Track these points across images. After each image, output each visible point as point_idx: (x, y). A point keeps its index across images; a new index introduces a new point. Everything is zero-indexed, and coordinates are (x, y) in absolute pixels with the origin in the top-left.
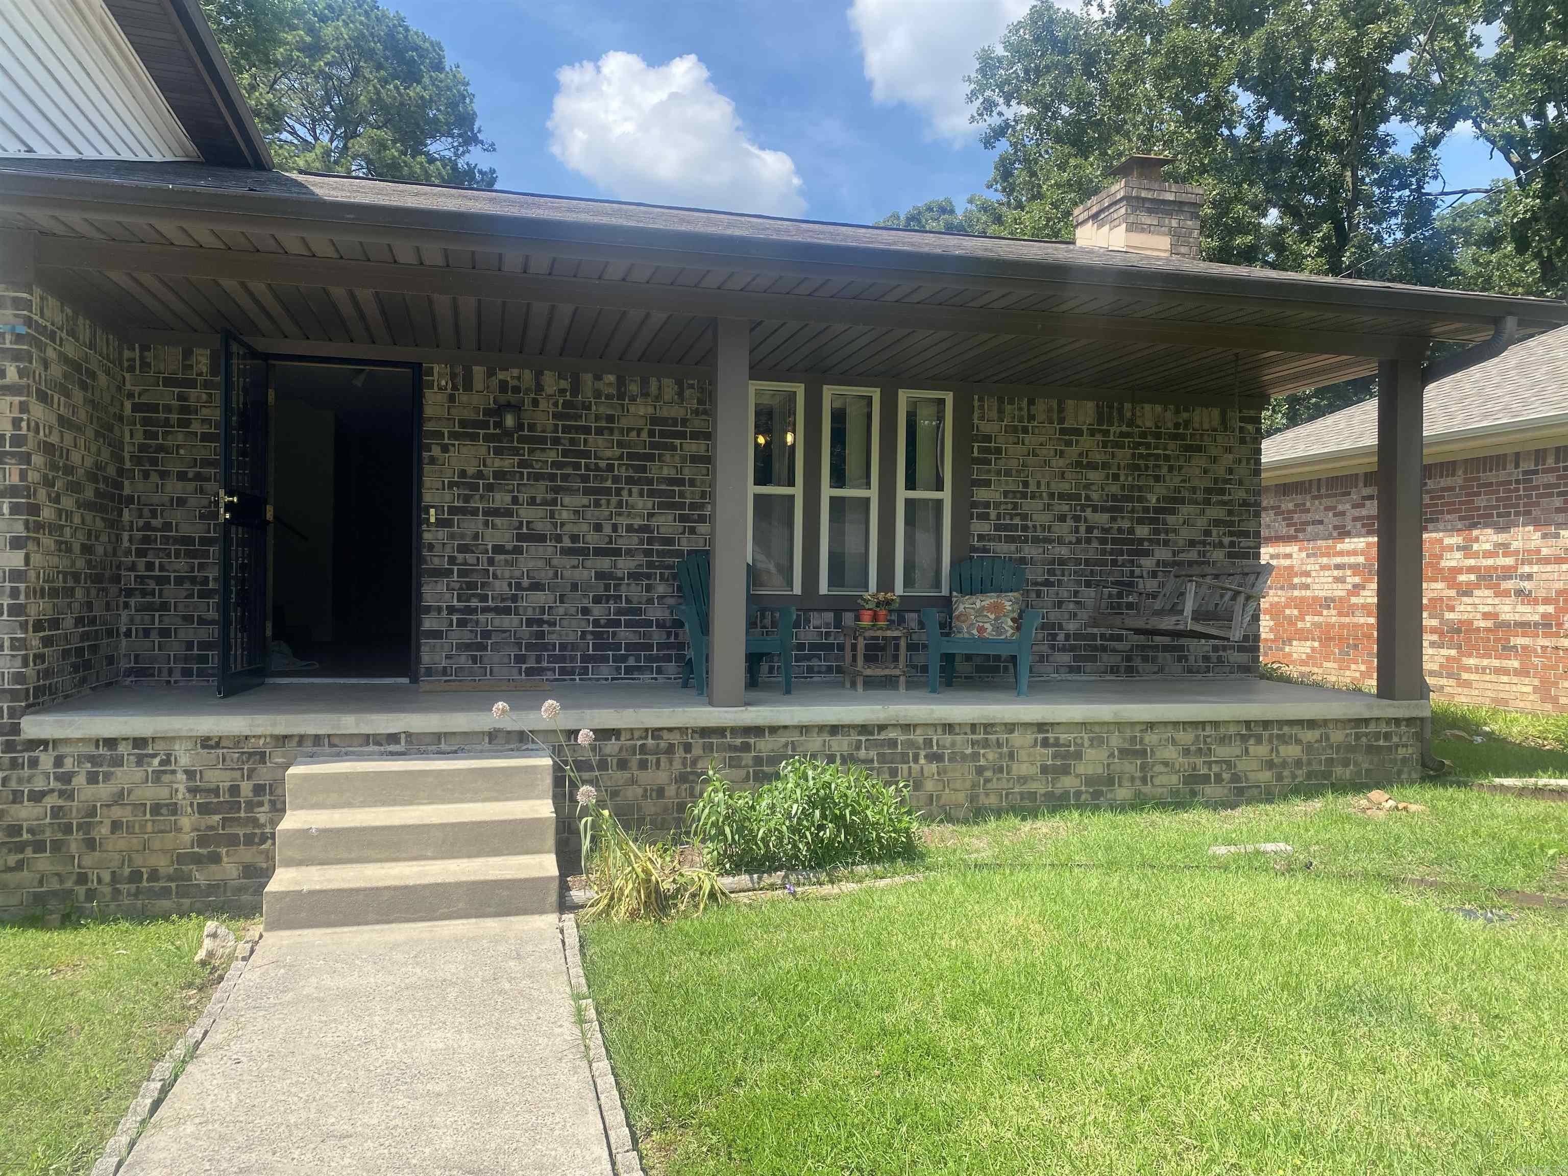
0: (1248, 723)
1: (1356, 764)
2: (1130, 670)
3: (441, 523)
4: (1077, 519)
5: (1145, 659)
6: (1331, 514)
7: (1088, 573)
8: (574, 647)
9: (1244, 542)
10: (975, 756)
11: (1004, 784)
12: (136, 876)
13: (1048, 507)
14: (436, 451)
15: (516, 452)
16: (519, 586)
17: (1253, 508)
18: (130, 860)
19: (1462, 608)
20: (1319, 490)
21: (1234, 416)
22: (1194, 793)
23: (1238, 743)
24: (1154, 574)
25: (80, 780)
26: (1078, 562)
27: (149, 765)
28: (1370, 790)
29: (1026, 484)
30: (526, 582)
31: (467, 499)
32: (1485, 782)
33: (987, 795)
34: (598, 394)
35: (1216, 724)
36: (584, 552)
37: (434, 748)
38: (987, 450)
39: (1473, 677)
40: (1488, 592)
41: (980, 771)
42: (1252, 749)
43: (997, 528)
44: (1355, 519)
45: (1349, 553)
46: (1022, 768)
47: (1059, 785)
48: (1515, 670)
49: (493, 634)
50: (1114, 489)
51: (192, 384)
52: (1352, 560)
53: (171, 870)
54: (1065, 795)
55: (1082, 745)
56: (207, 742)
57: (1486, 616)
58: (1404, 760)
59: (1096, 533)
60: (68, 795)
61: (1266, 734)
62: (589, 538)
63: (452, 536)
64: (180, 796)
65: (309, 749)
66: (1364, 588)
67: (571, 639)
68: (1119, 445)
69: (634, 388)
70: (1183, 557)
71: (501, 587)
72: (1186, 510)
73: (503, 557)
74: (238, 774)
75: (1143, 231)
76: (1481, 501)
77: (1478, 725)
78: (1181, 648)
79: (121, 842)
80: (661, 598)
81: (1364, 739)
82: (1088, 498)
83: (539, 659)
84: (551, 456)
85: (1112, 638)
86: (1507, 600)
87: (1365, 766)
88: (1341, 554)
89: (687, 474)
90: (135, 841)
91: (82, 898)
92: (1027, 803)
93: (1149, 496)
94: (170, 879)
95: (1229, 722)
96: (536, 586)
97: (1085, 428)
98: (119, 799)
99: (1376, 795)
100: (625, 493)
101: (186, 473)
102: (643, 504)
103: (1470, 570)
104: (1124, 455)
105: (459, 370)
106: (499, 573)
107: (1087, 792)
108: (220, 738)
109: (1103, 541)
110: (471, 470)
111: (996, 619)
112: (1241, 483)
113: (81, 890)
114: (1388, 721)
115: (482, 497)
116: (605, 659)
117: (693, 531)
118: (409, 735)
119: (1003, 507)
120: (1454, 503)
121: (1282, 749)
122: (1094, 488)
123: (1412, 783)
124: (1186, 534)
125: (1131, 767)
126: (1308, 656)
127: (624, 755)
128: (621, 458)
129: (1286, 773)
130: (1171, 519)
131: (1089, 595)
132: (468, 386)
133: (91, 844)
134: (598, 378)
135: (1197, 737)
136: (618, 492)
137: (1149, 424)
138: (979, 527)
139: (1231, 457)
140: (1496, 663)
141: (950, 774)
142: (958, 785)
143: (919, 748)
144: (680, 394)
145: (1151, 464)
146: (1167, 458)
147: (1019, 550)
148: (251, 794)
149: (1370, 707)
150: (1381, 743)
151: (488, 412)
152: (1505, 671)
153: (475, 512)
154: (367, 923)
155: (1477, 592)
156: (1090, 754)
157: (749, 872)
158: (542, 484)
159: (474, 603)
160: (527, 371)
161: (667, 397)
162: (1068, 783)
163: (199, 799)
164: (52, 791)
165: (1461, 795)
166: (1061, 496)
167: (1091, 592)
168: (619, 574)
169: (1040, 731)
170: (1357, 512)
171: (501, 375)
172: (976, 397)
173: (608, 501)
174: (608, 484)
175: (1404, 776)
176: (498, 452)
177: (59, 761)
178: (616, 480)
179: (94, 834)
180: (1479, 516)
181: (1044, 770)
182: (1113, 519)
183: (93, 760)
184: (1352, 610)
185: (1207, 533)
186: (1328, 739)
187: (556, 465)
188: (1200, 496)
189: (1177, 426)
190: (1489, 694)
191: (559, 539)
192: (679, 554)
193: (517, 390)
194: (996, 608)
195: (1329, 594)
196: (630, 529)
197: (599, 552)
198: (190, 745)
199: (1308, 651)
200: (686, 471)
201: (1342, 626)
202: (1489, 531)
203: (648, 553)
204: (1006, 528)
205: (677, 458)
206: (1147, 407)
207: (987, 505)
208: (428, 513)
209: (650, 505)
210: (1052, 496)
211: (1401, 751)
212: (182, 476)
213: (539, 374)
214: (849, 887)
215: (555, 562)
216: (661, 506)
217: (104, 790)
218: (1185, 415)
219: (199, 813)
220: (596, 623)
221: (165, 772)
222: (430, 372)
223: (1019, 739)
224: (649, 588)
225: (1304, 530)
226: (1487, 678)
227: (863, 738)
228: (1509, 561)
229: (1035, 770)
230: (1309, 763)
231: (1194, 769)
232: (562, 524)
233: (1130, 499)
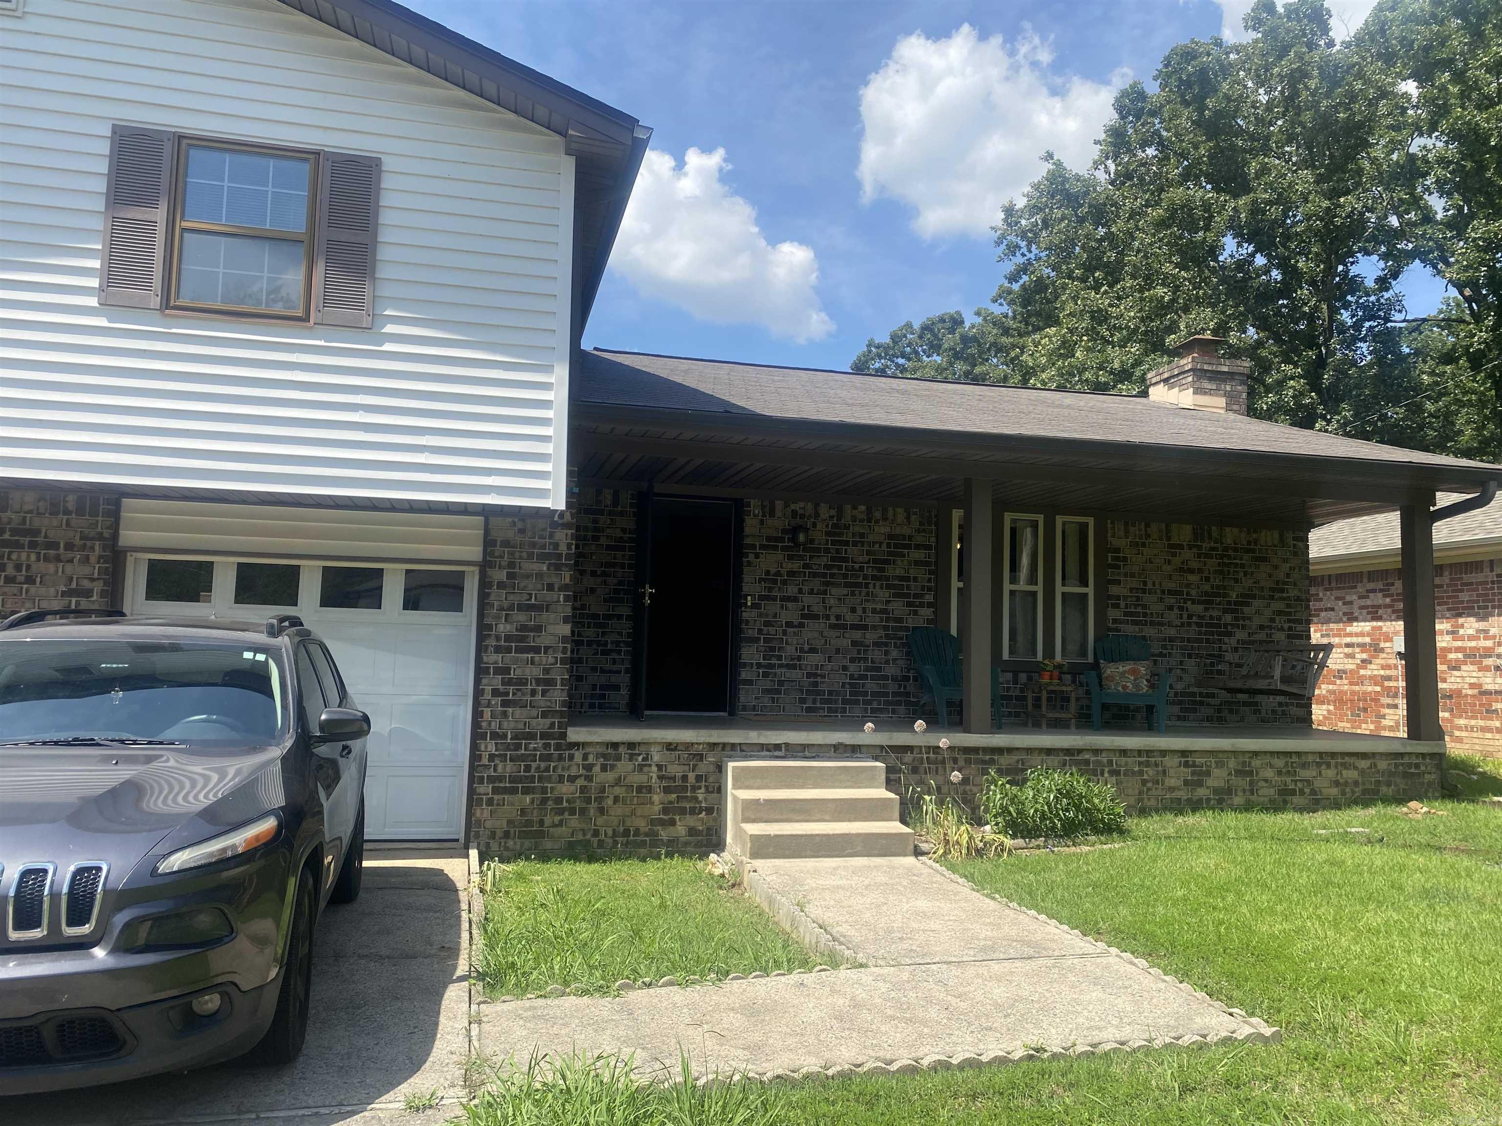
0: (1321, 754)
1: (1396, 785)
2: (1220, 720)
3: (755, 606)
4: (1181, 609)
5: (1231, 711)
6: (1340, 603)
7: (1190, 648)
8: (838, 693)
9: (1299, 627)
10: (1141, 773)
11: (1160, 792)
12: (627, 833)
13: (1161, 600)
14: (751, 557)
15: (801, 558)
16: (802, 650)
17: (1303, 601)
18: (624, 821)
19: (1453, 679)
20: (1330, 583)
21: (1289, 536)
22: (1285, 802)
23: (1314, 767)
24: (1236, 650)
25: (597, 769)
26: (1182, 640)
27: (637, 760)
28: (1409, 802)
29: (1145, 583)
30: (806, 647)
31: (770, 589)
32: (1487, 800)
33: (1149, 799)
34: (854, 518)
35: (1299, 754)
36: (844, 627)
37: (801, 754)
38: (1117, 559)
39: (1464, 734)
40: (1472, 668)
41: (1144, 782)
42: (1323, 772)
43: (1126, 614)
44: (1362, 608)
45: (1357, 635)
46: (1171, 782)
47: (1196, 794)
48: (1497, 728)
49: (786, 683)
50: (1207, 587)
51: (601, 512)
52: (1360, 640)
53: (647, 829)
54: (1200, 801)
55: (1211, 766)
56: (670, 747)
57: (1472, 686)
58: (1430, 784)
59: (1195, 619)
60: (589, 778)
61: (1333, 762)
62: (847, 618)
63: (760, 615)
64: (653, 781)
65: (729, 753)
66: (1371, 663)
67: (836, 687)
68: (1207, 556)
69: (878, 515)
70: (1257, 637)
71: (790, 650)
72: (1256, 603)
73: (792, 630)
74: (687, 768)
75: (1205, 393)
76: (1465, 596)
77: (1473, 767)
78: (1256, 704)
79: (618, 810)
80: (894, 660)
81: (1401, 768)
82: (1188, 594)
83: (814, 702)
84: (824, 561)
85: (1208, 695)
86: (1488, 674)
87: (1402, 786)
88: (1350, 635)
89: (912, 573)
90: (627, 810)
91: (595, 845)
92: (1174, 805)
93: (1231, 593)
94: (646, 835)
95: (1308, 753)
96: (813, 650)
97: (1185, 543)
98: (618, 782)
99: (1413, 804)
100: (871, 586)
101: (596, 571)
102: (883, 594)
103: (1458, 650)
104: (1212, 563)
105: (766, 503)
106: (789, 640)
107: (1214, 799)
108: (677, 744)
109: (1199, 625)
110: (773, 571)
111: (1135, 680)
112: (1295, 584)
113: (595, 840)
114: (1418, 755)
115: (780, 589)
116: (857, 702)
117: (916, 613)
118: (787, 744)
119: (1129, 599)
120: (1442, 597)
121: (1344, 772)
122: (1193, 587)
123: (1436, 799)
124: (1257, 621)
125: (1242, 782)
126: (1325, 717)
127: (916, 764)
128: (868, 562)
129: (1348, 790)
130: (1246, 610)
131: (1191, 664)
132: (772, 514)
133: (602, 811)
134: (855, 508)
135: (1287, 763)
136: (867, 586)
137: (1229, 541)
138: (1113, 614)
139: (1288, 565)
140: (1481, 723)
141: (1124, 785)
142: (1130, 791)
143: (1104, 766)
144: (908, 518)
145: (1232, 570)
146: (1243, 566)
147: (1141, 631)
148: (694, 781)
149: (1404, 745)
150: (1413, 770)
151: (784, 531)
152: (1488, 730)
153: (774, 599)
154: (806, 857)
155: (1463, 667)
156: (1216, 772)
157: (1023, 837)
158: (817, 580)
159: (774, 661)
160: (810, 504)
161: (899, 521)
162: (1202, 792)
163: (664, 784)
164: (581, 776)
165: (1471, 807)
166: (1170, 592)
167: (1193, 661)
168: (867, 642)
169: (1183, 756)
170: (1363, 602)
171: (793, 507)
172: (1109, 521)
173: (860, 592)
174: (860, 580)
175: (1430, 795)
176: (790, 558)
177: (585, 757)
178: (865, 577)
179: (604, 804)
180: (1463, 608)
181: (1186, 783)
182: (1206, 609)
183: (604, 756)
184: (1361, 681)
185: (1272, 620)
186: (1376, 766)
187: (827, 567)
188: (1266, 593)
189: (1249, 543)
190: (1477, 747)
191: (828, 617)
192: (907, 629)
193: (802, 516)
194: (1134, 672)
195: (1341, 667)
196: (874, 611)
197: (854, 627)
198: (660, 748)
199: (1325, 713)
200: (911, 571)
201: (1353, 693)
202: (1472, 619)
203: (886, 628)
204: (1131, 614)
205: (905, 562)
206: (1228, 529)
207: (1118, 598)
208: (746, 599)
209: (887, 595)
210: (1163, 592)
211: (1427, 776)
212: (593, 574)
213: (817, 506)
214: (1085, 849)
215: (825, 634)
216: (895, 595)
217: (610, 776)
218: (1255, 536)
219: (664, 793)
220: (852, 677)
221: (645, 765)
222: (749, 505)
223: (1171, 762)
224: (887, 653)
225: (1318, 616)
226: (1475, 735)
227: (1068, 758)
228: (1489, 643)
229: (1180, 783)
230: (1364, 784)
231: (1285, 785)
232: (830, 607)
233: (1218, 595)
